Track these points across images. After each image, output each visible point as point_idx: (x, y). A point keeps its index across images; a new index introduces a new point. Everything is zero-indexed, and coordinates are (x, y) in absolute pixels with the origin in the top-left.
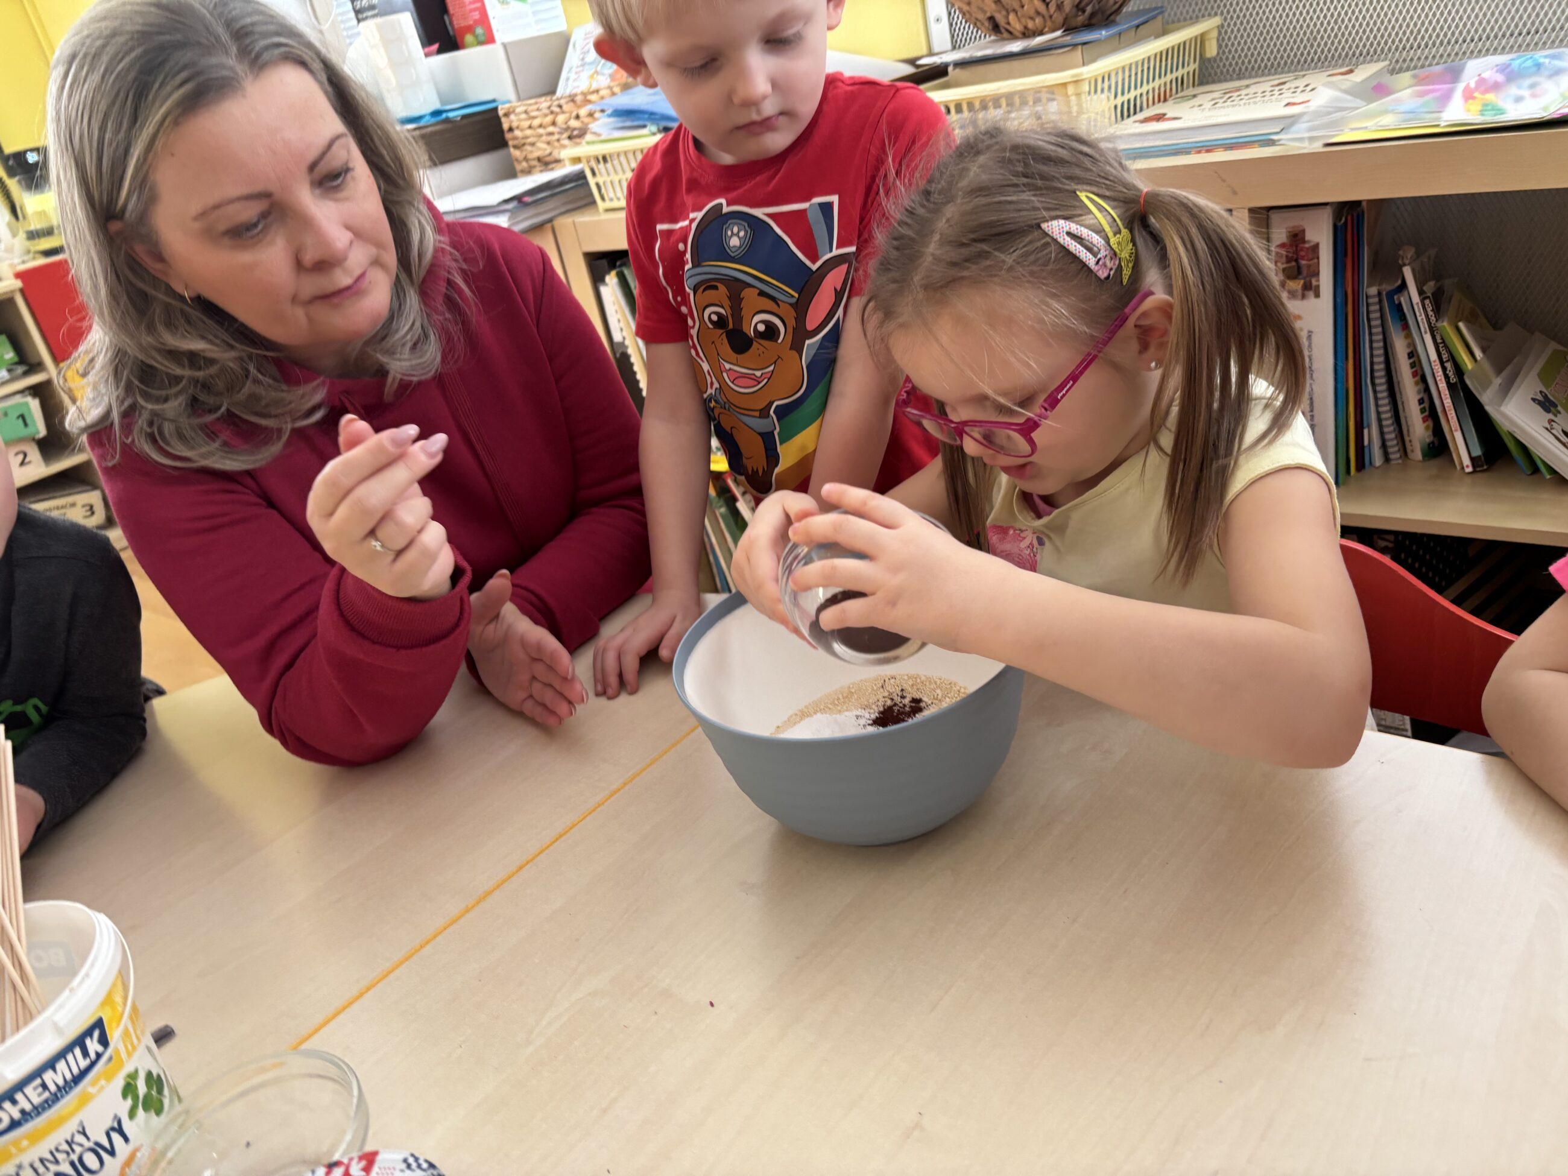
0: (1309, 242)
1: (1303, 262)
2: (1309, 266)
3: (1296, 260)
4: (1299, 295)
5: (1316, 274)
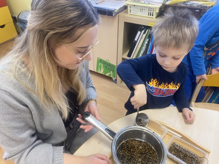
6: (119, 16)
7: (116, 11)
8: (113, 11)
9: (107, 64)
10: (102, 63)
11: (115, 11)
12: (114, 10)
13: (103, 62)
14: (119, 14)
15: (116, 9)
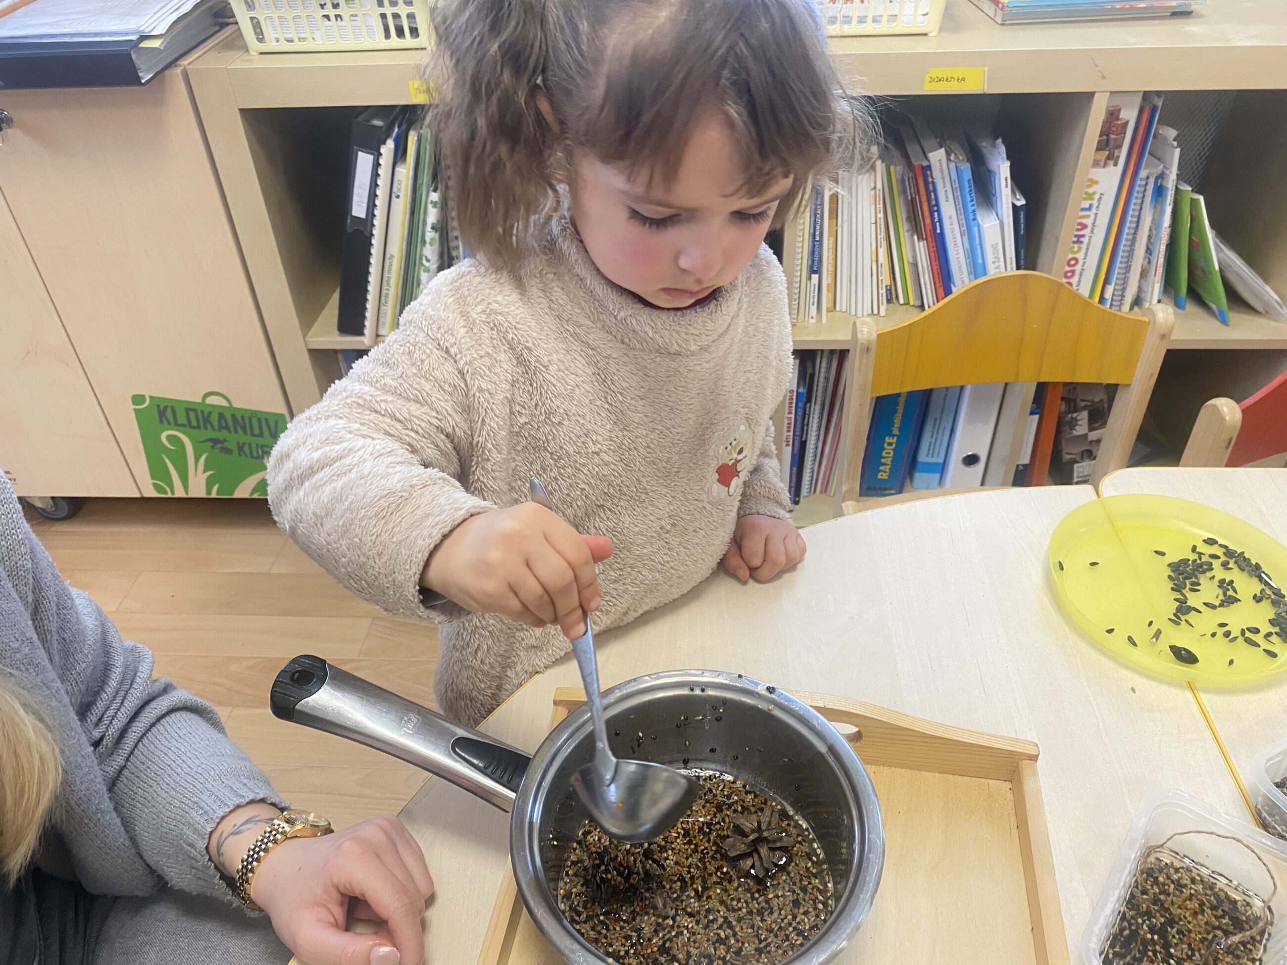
0: (1122, 119)
1: (1112, 136)
2: (1115, 140)
3: (1108, 135)
4: (1102, 163)
5: (1120, 146)
6: (185, 74)
7: (156, 44)
8: (135, 44)
9: (214, 419)
10: (177, 425)
11: (145, 44)
12: (134, 38)
13: (182, 419)
14: (185, 62)
15: (147, 30)
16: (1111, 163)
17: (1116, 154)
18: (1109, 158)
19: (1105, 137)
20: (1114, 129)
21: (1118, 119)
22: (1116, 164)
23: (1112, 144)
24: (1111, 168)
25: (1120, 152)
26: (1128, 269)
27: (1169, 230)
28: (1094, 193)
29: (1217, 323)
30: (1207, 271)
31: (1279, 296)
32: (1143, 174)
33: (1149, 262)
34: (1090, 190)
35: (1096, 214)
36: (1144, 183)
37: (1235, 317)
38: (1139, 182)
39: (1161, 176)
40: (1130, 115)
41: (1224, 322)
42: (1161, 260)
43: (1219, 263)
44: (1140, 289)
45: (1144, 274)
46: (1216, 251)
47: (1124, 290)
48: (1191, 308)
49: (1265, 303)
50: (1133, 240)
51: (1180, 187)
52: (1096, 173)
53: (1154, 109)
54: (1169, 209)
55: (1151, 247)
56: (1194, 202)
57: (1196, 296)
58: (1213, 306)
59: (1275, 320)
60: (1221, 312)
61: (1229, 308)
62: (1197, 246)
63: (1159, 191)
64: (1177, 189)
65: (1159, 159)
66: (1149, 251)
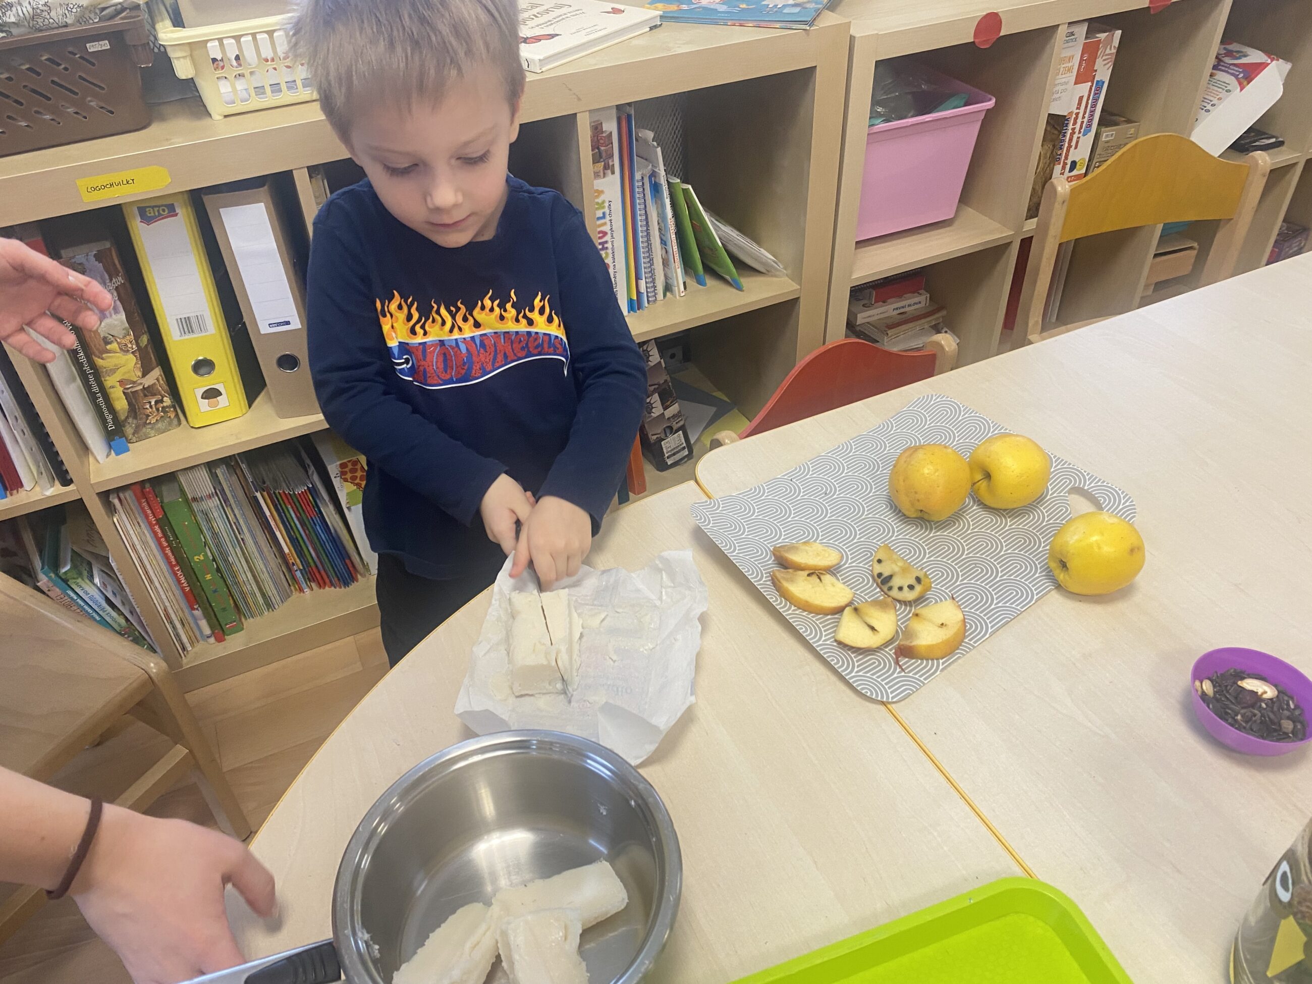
0: (606, 131)
1: (602, 148)
2: (606, 151)
3: (598, 148)
4: (602, 174)
5: (612, 156)
16: (609, 172)
17: (611, 163)
18: (606, 167)
19: (597, 151)
20: (602, 141)
21: (602, 132)
22: (613, 173)
23: (604, 155)
24: (610, 177)
25: (613, 161)
26: (651, 262)
27: (673, 220)
28: (603, 202)
29: (734, 290)
30: (713, 248)
31: (773, 256)
32: (638, 176)
33: (667, 252)
34: (599, 200)
35: (611, 220)
36: (640, 184)
37: (745, 281)
38: (637, 184)
39: (654, 174)
40: (611, 127)
41: (739, 288)
42: (675, 248)
43: (720, 239)
44: (666, 277)
45: (666, 263)
46: (715, 230)
47: (654, 281)
48: (710, 282)
49: (764, 264)
50: (648, 235)
51: (671, 181)
52: (599, 184)
53: (629, 117)
54: (667, 202)
55: (664, 238)
56: (685, 191)
57: (711, 271)
58: (728, 277)
59: (776, 276)
60: (733, 280)
61: (739, 275)
62: (700, 229)
63: (656, 188)
64: (668, 182)
65: (646, 160)
66: (663, 242)
